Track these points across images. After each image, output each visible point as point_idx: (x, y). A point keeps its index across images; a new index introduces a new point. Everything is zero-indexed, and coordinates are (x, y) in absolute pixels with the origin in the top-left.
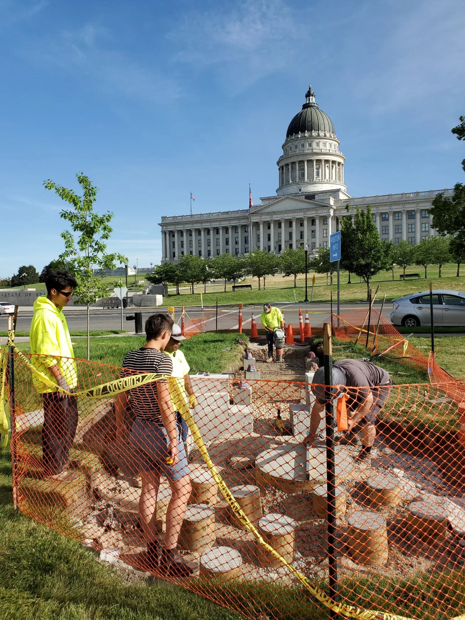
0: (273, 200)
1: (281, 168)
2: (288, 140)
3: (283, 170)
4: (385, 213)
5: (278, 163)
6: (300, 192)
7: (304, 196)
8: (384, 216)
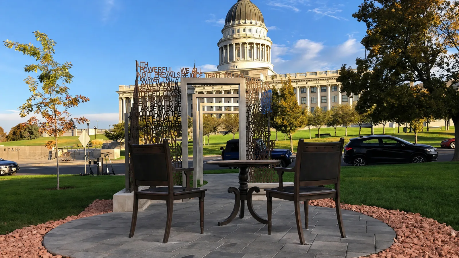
1: (221, 49)
2: (226, 26)
3: (222, 50)
4: (304, 87)
5: (218, 45)
6: (236, 69)
7: (240, 72)
8: (302, 90)
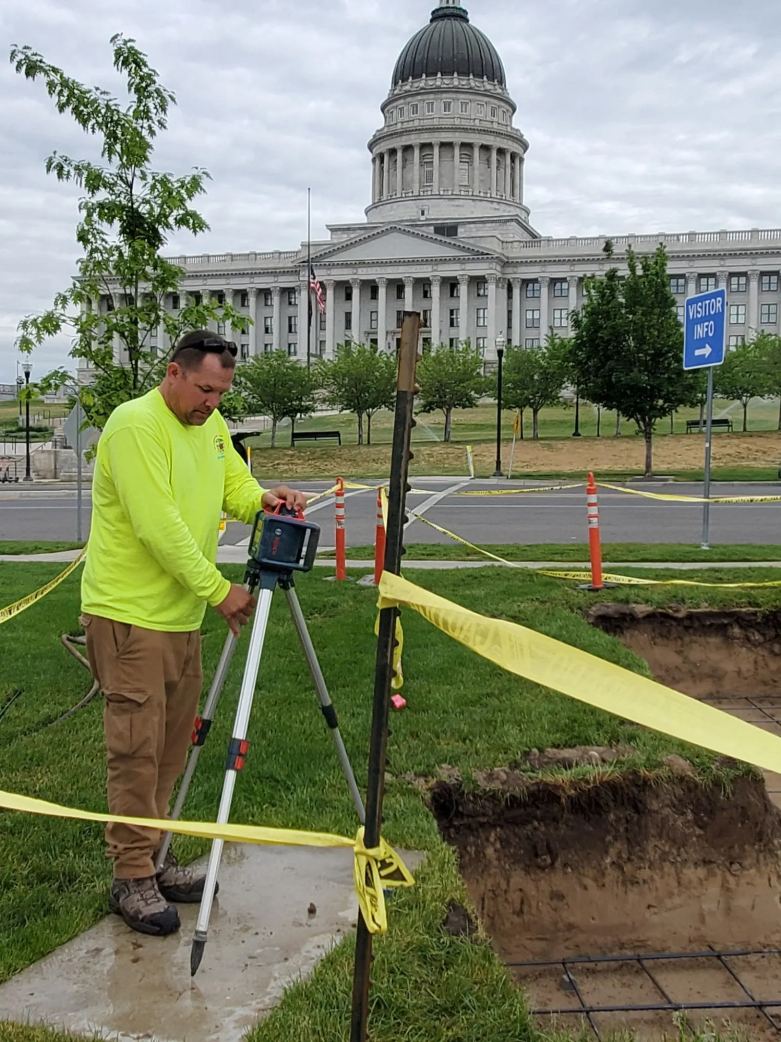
0: (359, 231)
1: (379, 159)
2: (396, 92)
3: (382, 161)
5: (371, 146)
6: (423, 218)
7: (432, 228)
